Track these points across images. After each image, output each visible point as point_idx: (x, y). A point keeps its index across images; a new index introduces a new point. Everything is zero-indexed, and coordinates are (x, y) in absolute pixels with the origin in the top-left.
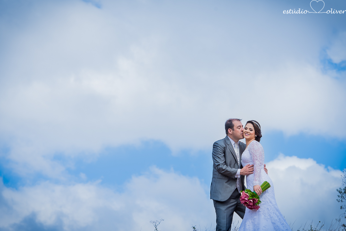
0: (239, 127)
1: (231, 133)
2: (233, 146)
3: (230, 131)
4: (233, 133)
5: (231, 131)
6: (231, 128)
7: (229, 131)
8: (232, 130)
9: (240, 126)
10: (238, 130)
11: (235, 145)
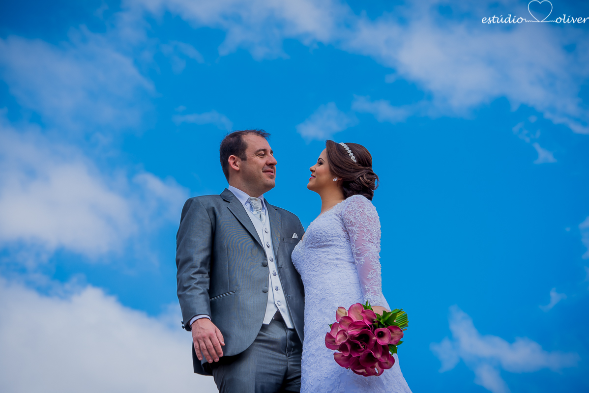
0: (263, 152)
1: (237, 168)
2: (247, 207)
3: (234, 163)
4: (241, 167)
5: (237, 163)
6: (236, 155)
7: (231, 161)
8: (240, 160)
9: (264, 150)
10: (257, 159)
11: (253, 202)
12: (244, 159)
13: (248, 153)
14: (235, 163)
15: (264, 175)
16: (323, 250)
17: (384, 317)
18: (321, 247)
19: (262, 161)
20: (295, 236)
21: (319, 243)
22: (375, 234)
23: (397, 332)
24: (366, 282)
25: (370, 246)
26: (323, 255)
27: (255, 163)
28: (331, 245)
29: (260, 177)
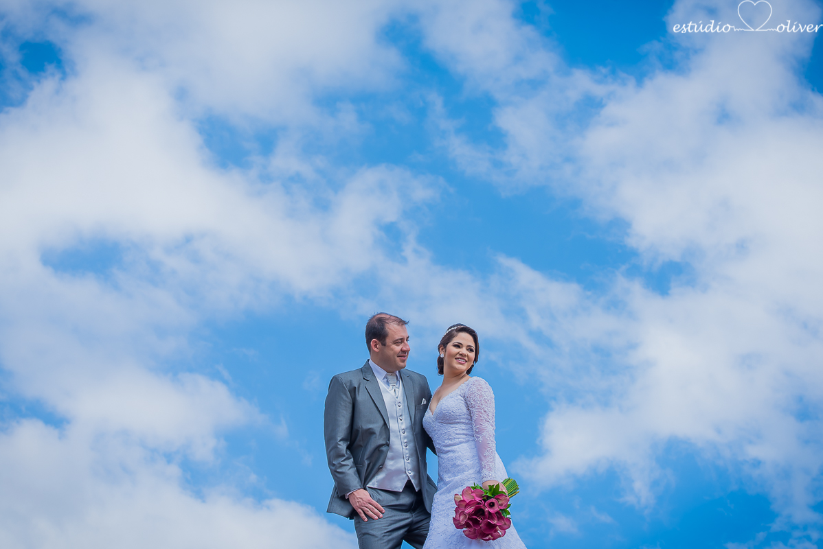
1: (378, 351)
5: (378, 346)
8: (380, 344)
10: (394, 346)
11: (389, 377)
12: (384, 345)
13: (388, 341)
14: (376, 346)
15: (398, 359)
16: (452, 426)
17: (490, 490)
18: (450, 424)
19: (398, 348)
20: (424, 402)
21: (446, 419)
22: (490, 414)
23: (502, 498)
24: (483, 458)
25: (487, 425)
26: (452, 430)
27: (392, 350)
28: (458, 423)
29: (395, 361)
